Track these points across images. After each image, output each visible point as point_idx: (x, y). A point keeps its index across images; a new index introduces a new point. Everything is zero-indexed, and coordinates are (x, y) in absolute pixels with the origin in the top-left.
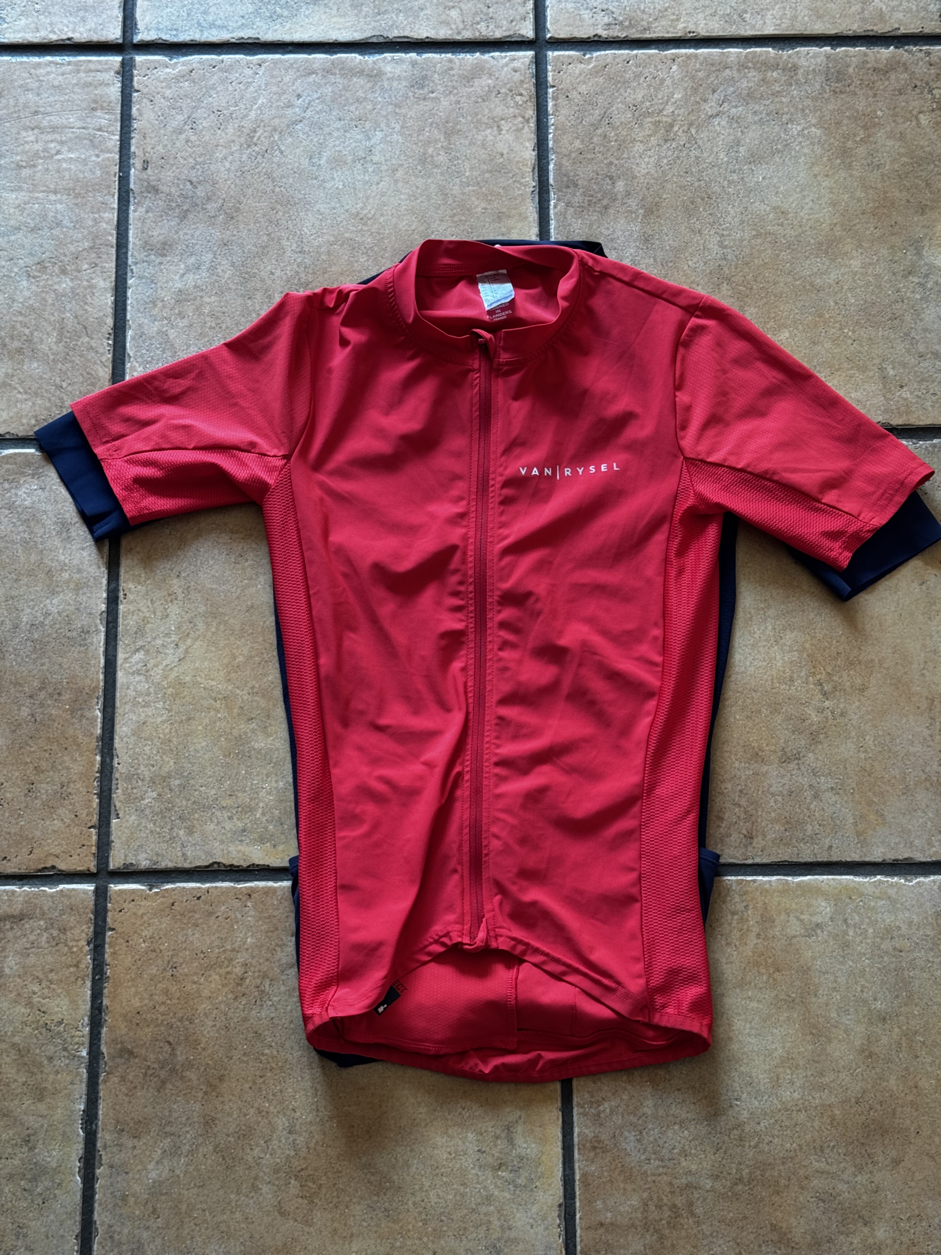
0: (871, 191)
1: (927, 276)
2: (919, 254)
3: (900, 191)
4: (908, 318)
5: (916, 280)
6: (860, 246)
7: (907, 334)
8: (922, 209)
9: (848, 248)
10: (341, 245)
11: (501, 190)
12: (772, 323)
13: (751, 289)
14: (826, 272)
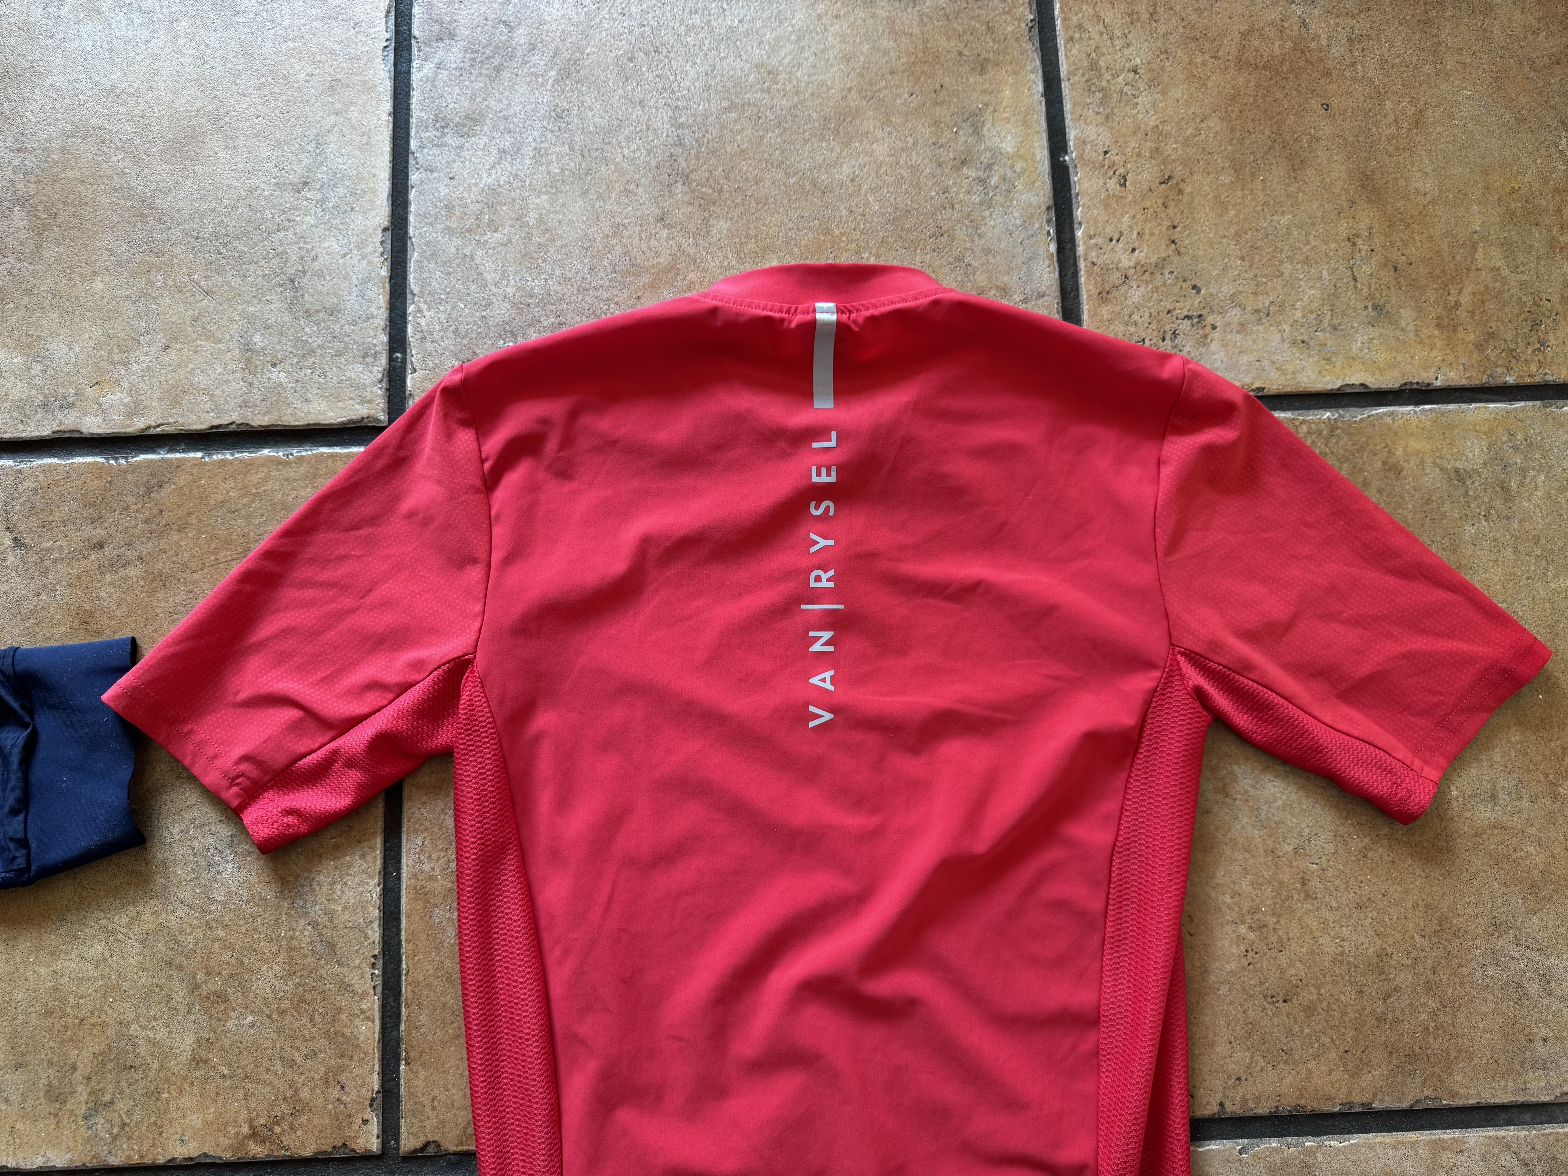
0: (904, 39)
1: (989, 167)
2: (977, 132)
3: (948, 39)
4: (960, 232)
5: (973, 173)
6: (888, 122)
7: (959, 259)
8: (982, 66)
9: (869, 125)
10: (84, 137)
11: (337, 47)
12: (752, 245)
13: (721, 191)
14: (836, 163)
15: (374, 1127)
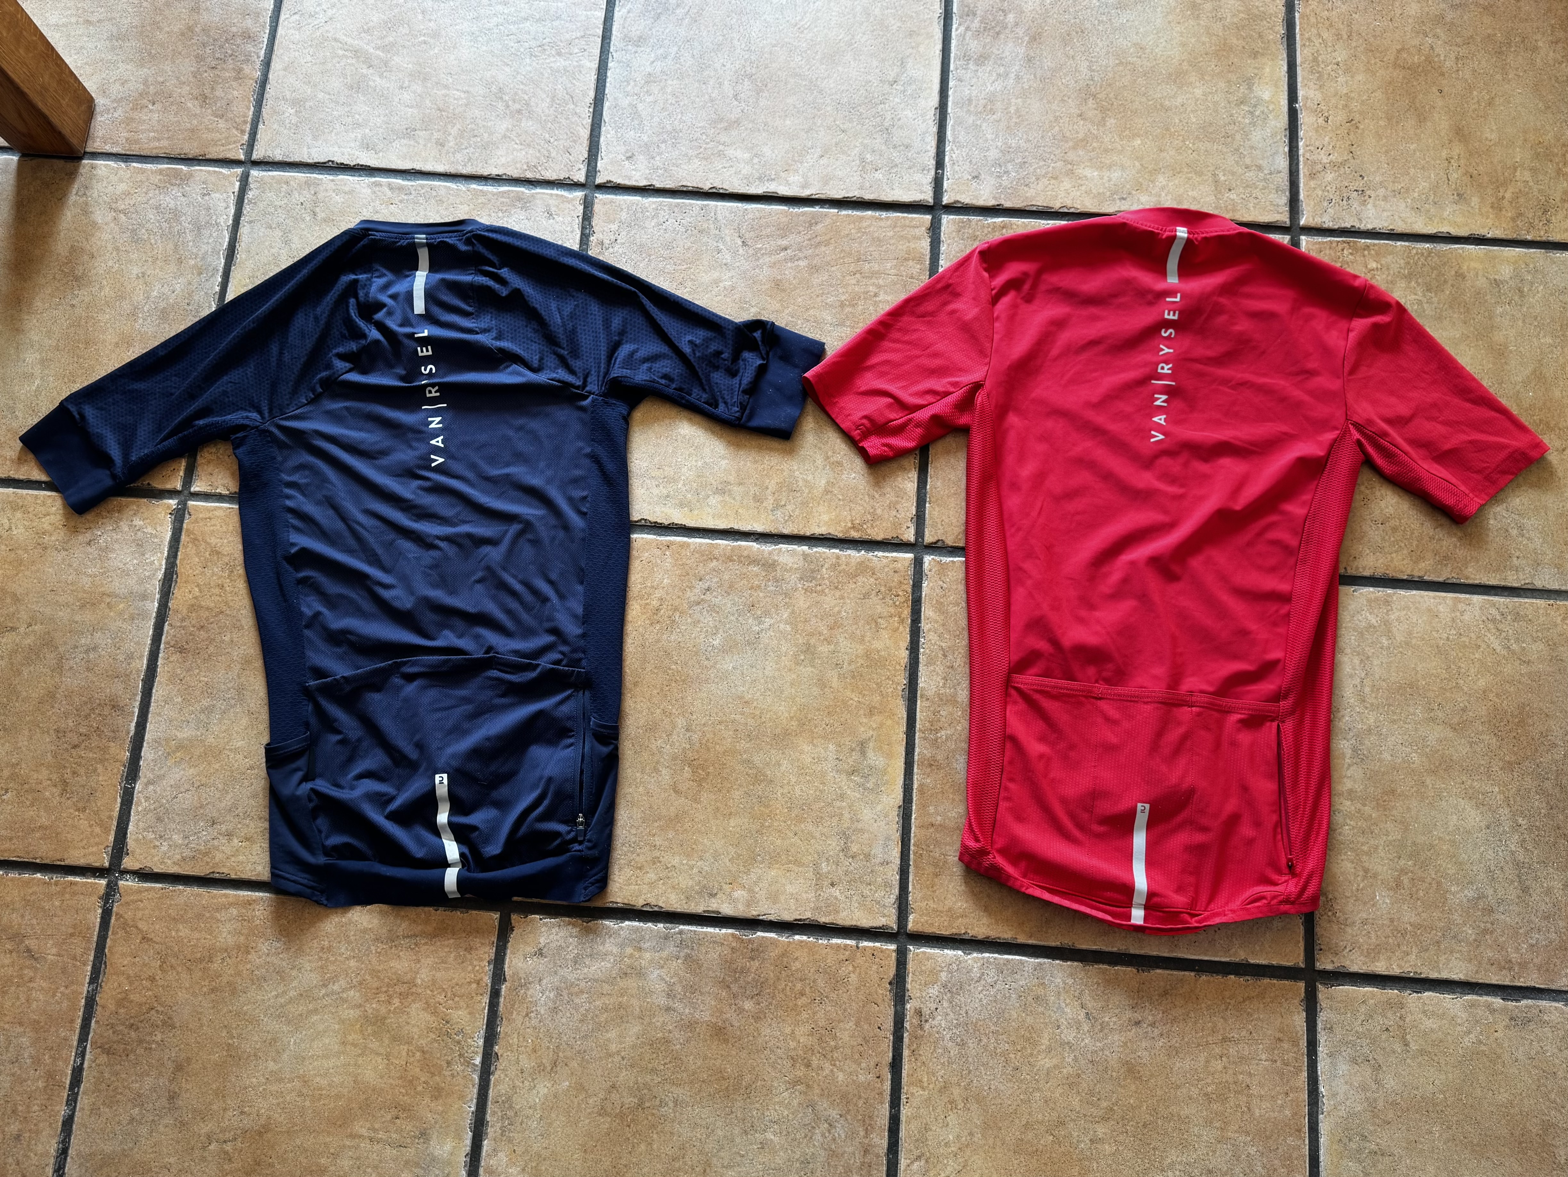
0: (1214, 37)
1: (1255, 106)
2: (1250, 88)
3: (1238, 39)
4: (1238, 137)
5: (1247, 109)
6: (1203, 79)
7: (1237, 150)
8: (1255, 55)
9: (1193, 79)
10: (782, 47)
11: (914, 14)
12: (1127, 132)
13: (1112, 104)
14: (1174, 97)
15: (912, 531)
